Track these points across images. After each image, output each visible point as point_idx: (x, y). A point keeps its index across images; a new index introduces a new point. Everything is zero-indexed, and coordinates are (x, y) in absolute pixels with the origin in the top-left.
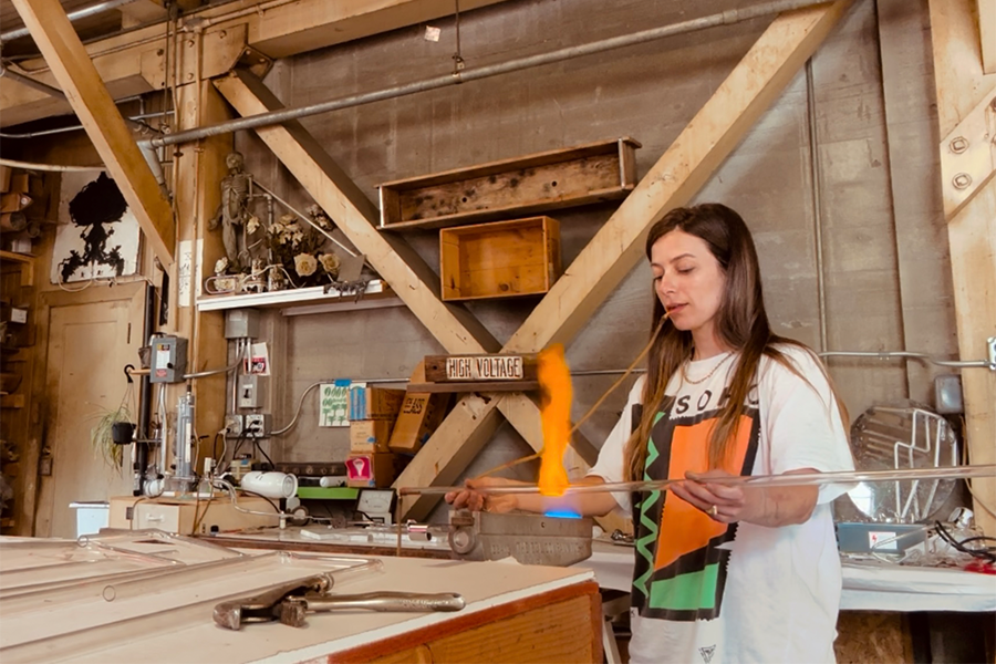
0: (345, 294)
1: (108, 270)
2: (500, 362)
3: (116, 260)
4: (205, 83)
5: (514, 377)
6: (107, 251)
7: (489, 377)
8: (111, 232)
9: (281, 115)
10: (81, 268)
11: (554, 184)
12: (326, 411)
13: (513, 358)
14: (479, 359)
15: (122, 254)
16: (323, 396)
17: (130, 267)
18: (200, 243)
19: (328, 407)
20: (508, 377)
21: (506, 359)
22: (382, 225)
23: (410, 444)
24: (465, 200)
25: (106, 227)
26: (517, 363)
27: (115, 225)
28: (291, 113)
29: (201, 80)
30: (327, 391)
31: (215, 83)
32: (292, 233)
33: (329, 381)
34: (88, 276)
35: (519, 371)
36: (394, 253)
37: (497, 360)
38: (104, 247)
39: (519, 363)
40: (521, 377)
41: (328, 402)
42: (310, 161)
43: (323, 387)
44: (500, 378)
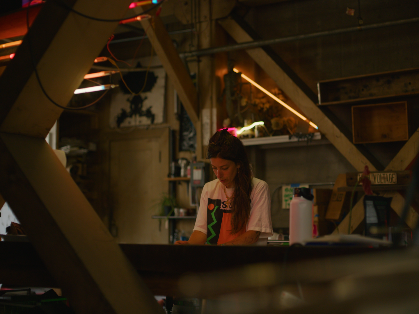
0: (300, 140)
1: (145, 121)
2: (385, 176)
3: (149, 114)
4: (214, 22)
5: (392, 183)
6: (144, 109)
7: (380, 183)
8: (146, 98)
9: (261, 43)
10: (128, 119)
11: (410, 83)
12: (286, 201)
13: (392, 174)
14: (375, 174)
15: (154, 111)
16: (284, 193)
17: (159, 119)
18: (215, 111)
19: (287, 198)
20: (389, 183)
21: (388, 174)
22: (320, 103)
23: (337, 217)
24: (363, 90)
25: (143, 95)
26: (394, 176)
27: (148, 94)
28: (267, 42)
29: (211, 20)
30: (286, 190)
31: (220, 22)
32: (263, 104)
33: (287, 184)
34: (133, 124)
35: (395, 179)
36: (326, 119)
37: (384, 175)
38: (142, 107)
39: (395, 177)
40: (396, 183)
41: (287, 196)
42: (277, 67)
43: (284, 188)
44: (385, 183)
